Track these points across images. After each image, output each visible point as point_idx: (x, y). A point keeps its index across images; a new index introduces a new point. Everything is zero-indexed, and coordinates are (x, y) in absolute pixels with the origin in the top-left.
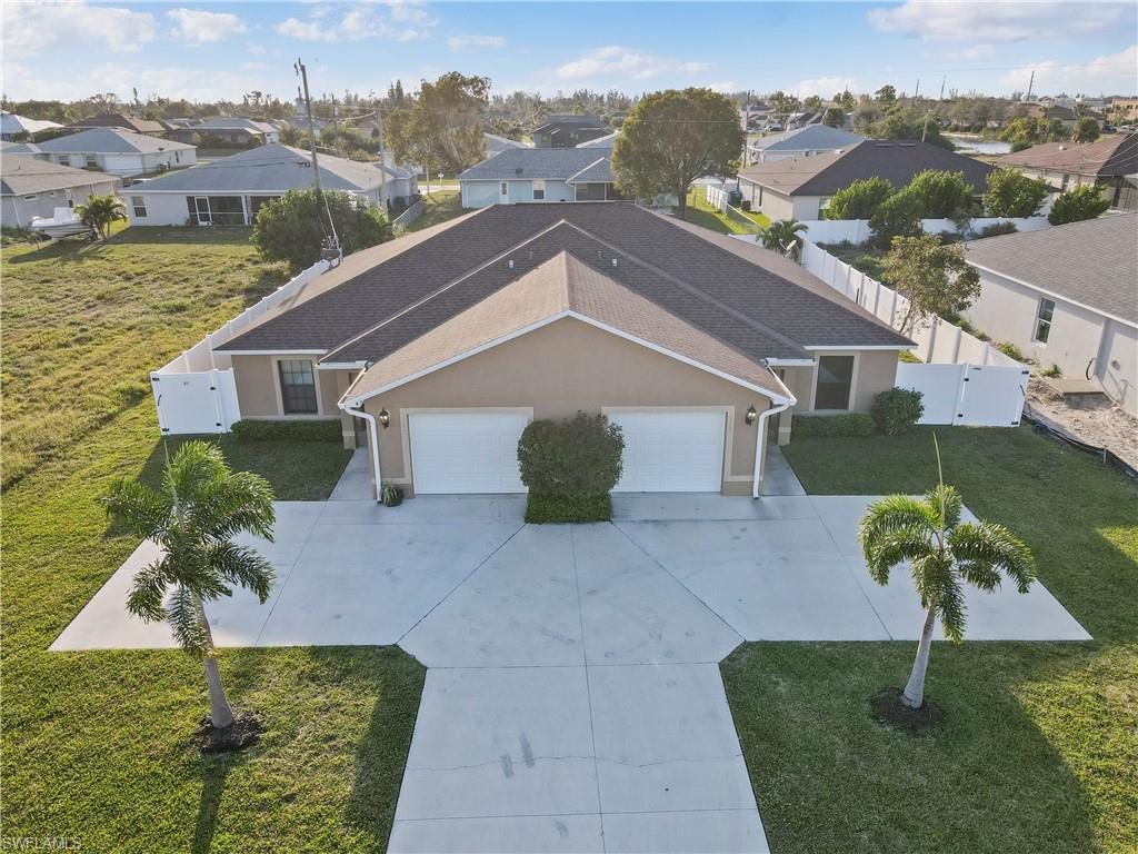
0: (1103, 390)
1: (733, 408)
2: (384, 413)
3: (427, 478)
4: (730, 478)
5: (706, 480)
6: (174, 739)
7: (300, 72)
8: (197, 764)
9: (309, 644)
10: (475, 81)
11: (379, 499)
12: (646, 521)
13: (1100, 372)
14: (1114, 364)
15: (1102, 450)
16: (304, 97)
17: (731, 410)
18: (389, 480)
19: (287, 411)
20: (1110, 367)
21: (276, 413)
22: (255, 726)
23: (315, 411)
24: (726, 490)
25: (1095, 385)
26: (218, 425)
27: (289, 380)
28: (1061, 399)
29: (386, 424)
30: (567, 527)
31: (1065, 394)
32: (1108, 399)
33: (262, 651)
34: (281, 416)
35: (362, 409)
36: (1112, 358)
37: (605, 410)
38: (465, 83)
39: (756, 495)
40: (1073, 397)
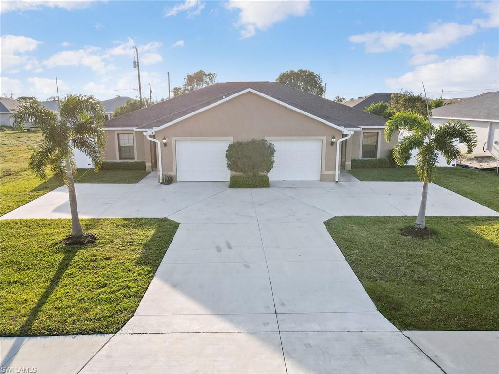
0: (492, 156)
1: (325, 137)
2: (164, 139)
3: (184, 174)
4: (324, 173)
5: (313, 175)
6: (52, 242)
7: (136, 51)
8: (63, 248)
9: (124, 217)
10: (210, 74)
11: (161, 182)
12: (286, 188)
13: (489, 148)
14: (496, 142)
15: (496, 167)
16: (137, 61)
17: (324, 138)
18: (166, 173)
19: (121, 158)
20: (494, 144)
21: (116, 159)
22: (94, 238)
23: (134, 158)
24: (323, 178)
25: (488, 154)
26: (89, 164)
27: (122, 144)
28: (473, 159)
29: (165, 144)
30: (249, 190)
31: (475, 157)
32: (494, 159)
33: (100, 219)
34: (118, 160)
35: (154, 137)
36: (494, 140)
37: (266, 138)
38: (205, 75)
39: (337, 180)
40: (478, 159)
